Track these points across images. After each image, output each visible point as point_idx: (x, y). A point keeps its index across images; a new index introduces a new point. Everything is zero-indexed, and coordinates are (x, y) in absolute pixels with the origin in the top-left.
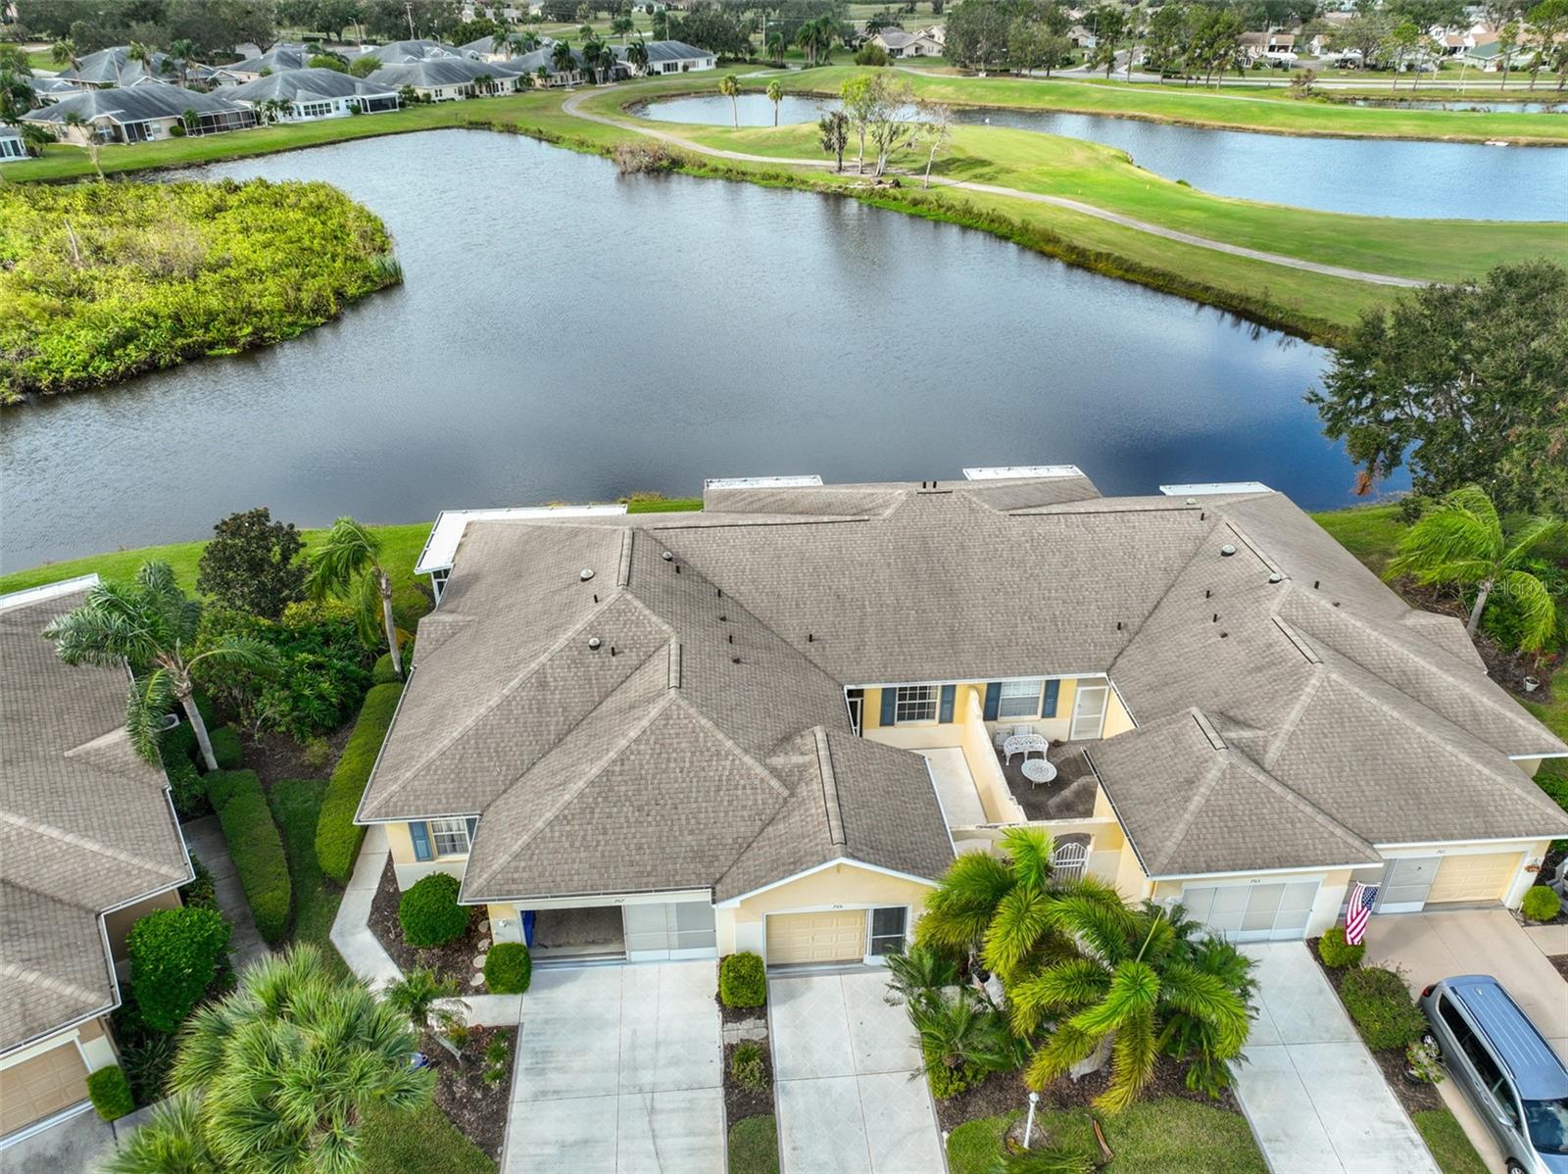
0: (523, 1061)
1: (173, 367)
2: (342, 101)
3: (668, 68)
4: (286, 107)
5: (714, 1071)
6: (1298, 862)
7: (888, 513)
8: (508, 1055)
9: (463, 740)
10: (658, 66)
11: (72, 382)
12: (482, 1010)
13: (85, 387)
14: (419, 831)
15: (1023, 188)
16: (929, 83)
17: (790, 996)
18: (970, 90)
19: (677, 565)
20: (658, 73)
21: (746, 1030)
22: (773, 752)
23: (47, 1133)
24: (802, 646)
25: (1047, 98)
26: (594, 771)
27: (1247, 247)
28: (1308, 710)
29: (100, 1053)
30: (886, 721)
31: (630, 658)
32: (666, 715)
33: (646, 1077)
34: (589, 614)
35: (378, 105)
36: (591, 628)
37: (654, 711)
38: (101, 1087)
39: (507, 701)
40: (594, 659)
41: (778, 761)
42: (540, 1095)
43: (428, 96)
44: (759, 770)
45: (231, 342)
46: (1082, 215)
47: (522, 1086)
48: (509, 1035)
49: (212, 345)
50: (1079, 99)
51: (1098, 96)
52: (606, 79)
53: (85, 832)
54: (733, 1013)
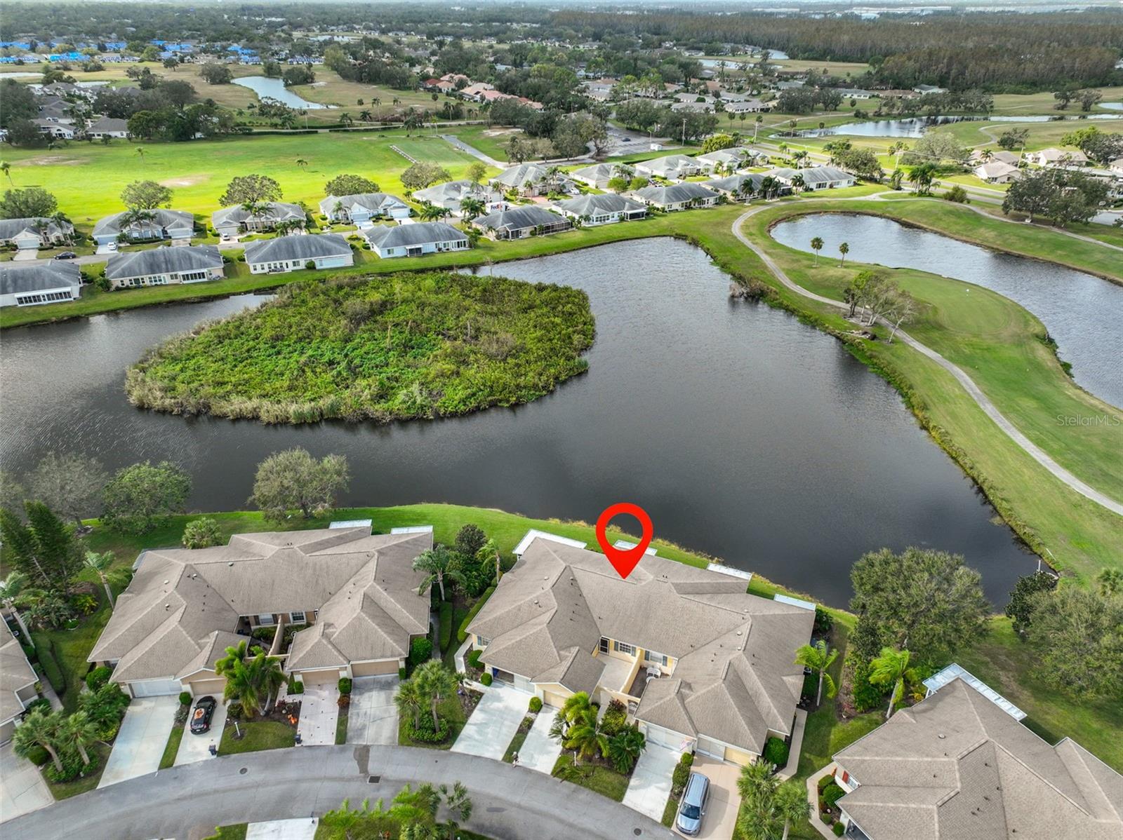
0: (481, 702)
1: (485, 409)
2: (616, 214)
3: (819, 186)
4: (587, 218)
5: (520, 722)
6: (673, 729)
7: (644, 583)
8: (479, 699)
9: (495, 618)
10: (813, 185)
11: (451, 412)
12: (477, 686)
13: (453, 415)
14: (479, 638)
15: (947, 354)
16: (983, 225)
17: (546, 712)
18: (1007, 236)
19: (574, 581)
20: (812, 190)
21: (532, 715)
22: (563, 649)
23: (390, 677)
24: (596, 619)
25: (1059, 252)
26: (519, 639)
27: (1032, 440)
28: (708, 692)
29: (402, 665)
30: (616, 649)
31: (543, 609)
32: (541, 630)
33: (505, 716)
34: (540, 592)
35: (633, 216)
36: (537, 597)
37: (539, 628)
38: (401, 671)
39: (509, 611)
40: (534, 606)
41: (562, 652)
42: (481, 710)
43: (664, 209)
44: (556, 653)
45: (508, 401)
46: (961, 387)
47: (479, 706)
48: (481, 694)
49: (500, 401)
50: (1083, 256)
51: (1099, 256)
52: (773, 196)
53: (411, 614)
54: (531, 711)
